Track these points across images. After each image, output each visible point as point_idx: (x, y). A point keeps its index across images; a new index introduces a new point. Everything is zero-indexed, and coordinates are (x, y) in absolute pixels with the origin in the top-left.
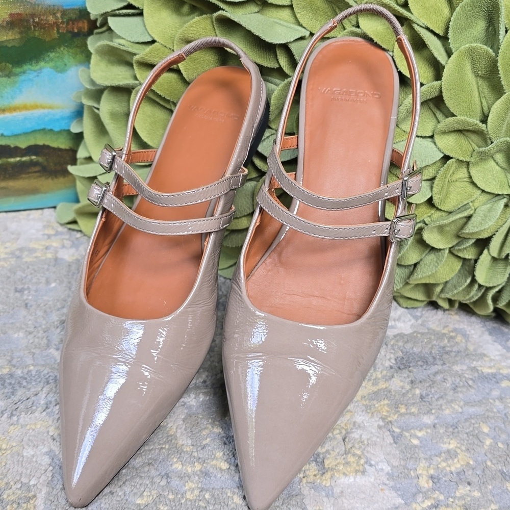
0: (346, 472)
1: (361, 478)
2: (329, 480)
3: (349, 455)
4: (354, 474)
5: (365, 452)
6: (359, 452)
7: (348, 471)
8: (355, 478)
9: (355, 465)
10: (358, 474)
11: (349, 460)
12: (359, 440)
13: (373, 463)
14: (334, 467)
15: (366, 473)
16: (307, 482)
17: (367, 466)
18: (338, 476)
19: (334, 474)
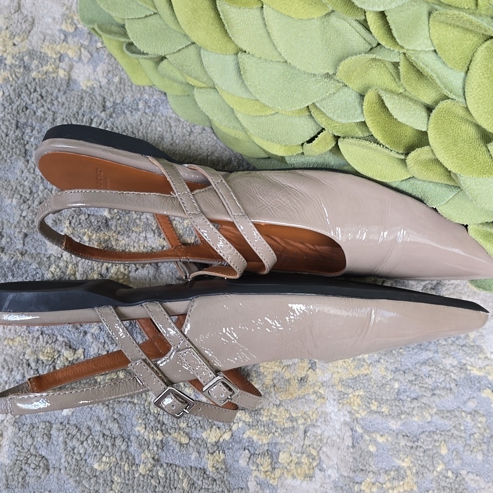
0: (296, 474)
1: (308, 484)
2: (277, 479)
3: (304, 455)
4: (302, 478)
5: (321, 452)
6: (314, 453)
7: (297, 473)
8: (302, 482)
9: (306, 468)
10: (306, 479)
11: (303, 460)
12: (319, 437)
13: (324, 466)
14: (286, 465)
15: (314, 479)
16: (256, 476)
17: (317, 471)
18: (286, 476)
19: (283, 473)
